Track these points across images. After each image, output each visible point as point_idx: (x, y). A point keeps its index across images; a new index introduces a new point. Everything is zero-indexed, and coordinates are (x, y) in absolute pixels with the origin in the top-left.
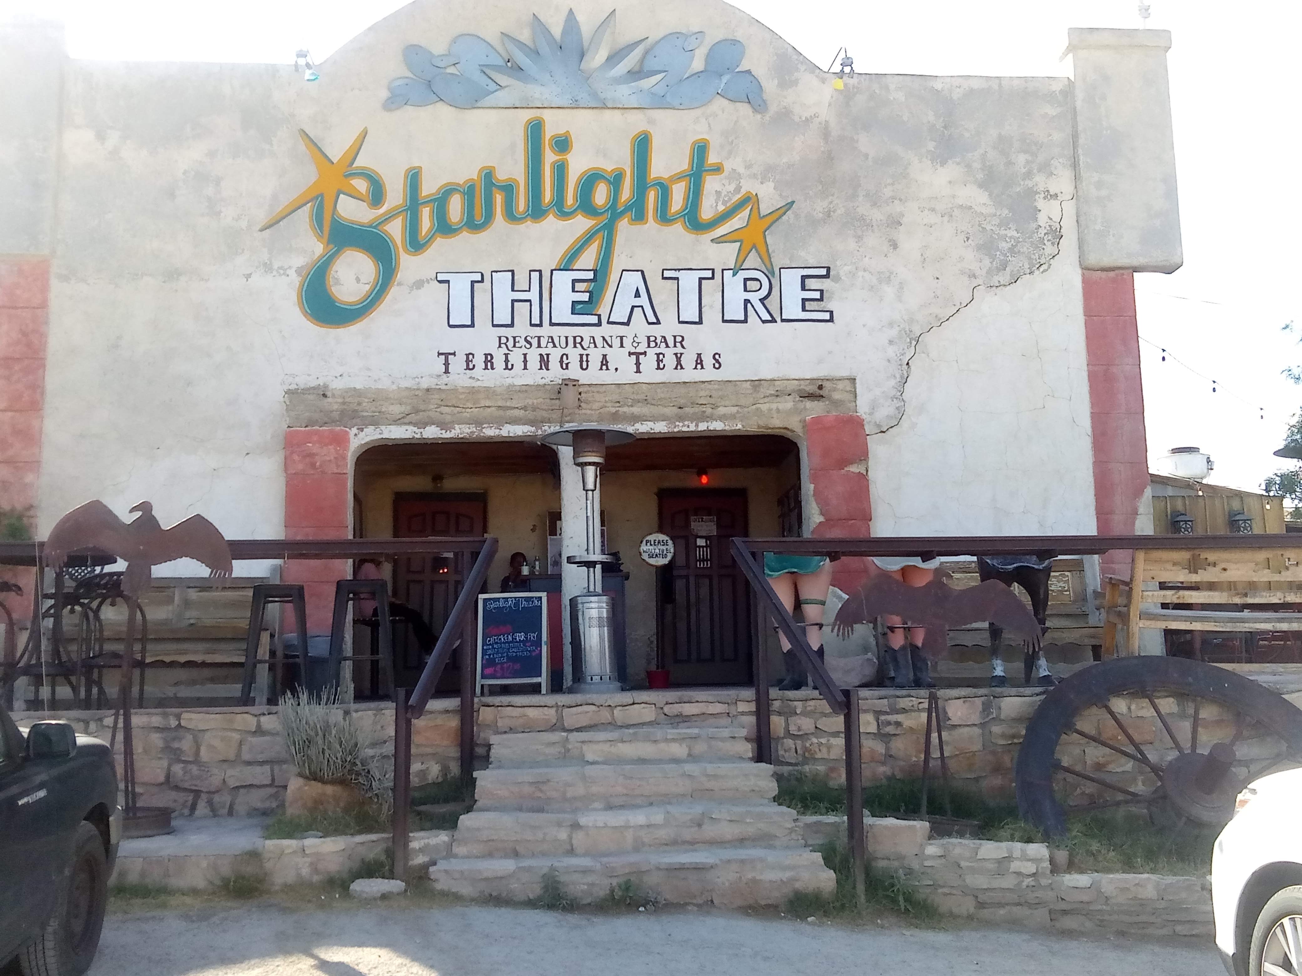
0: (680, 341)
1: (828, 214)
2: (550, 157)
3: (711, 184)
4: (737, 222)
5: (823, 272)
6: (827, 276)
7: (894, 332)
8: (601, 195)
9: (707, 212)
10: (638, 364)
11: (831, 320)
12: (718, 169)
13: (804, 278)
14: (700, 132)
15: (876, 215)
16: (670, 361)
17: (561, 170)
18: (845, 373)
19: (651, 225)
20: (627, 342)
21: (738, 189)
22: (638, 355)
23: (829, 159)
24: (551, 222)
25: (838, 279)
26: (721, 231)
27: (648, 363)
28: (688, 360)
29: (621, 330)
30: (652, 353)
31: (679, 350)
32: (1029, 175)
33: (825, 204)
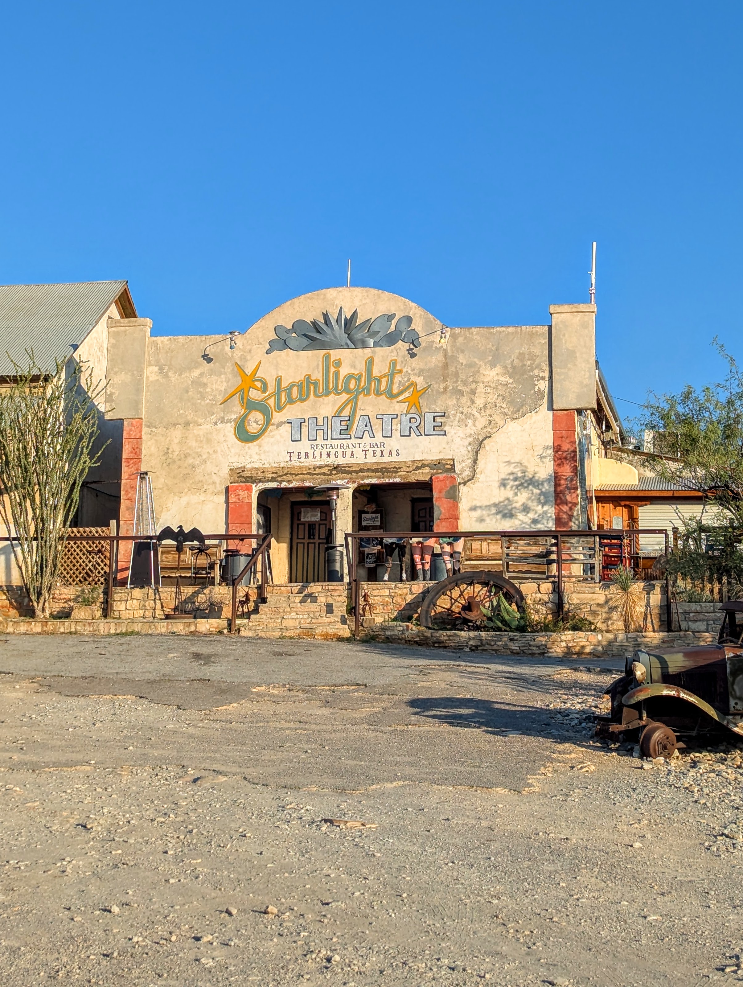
0: (382, 445)
1: (445, 389)
2: (332, 369)
3: (397, 378)
4: (407, 394)
5: (443, 414)
6: (444, 416)
7: (471, 439)
8: (352, 385)
9: (395, 391)
10: (366, 455)
11: (445, 435)
12: (400, 372)
13: (434, 417)
14: (394, 356)
15: (465, 389)
16: (378, 453)
17: (337, 374)
18: (450, 457)
19: (373, 396)
20: (362, 446)
21: (409, 379)
22: (366, 451)
23: (446, 366)
24: (332, 397)
25: (448, 417)
26: (401, 398)
27: (370, 454)
28: (386, 453)
29: (359, 441)
30: (371, 450)
31: (383, 448)
32: (532, 370)
33: (444, 385)
